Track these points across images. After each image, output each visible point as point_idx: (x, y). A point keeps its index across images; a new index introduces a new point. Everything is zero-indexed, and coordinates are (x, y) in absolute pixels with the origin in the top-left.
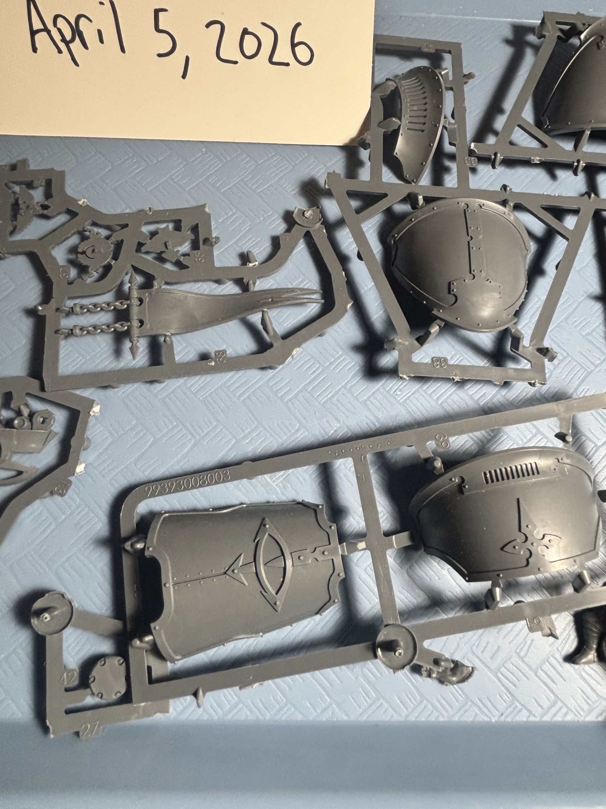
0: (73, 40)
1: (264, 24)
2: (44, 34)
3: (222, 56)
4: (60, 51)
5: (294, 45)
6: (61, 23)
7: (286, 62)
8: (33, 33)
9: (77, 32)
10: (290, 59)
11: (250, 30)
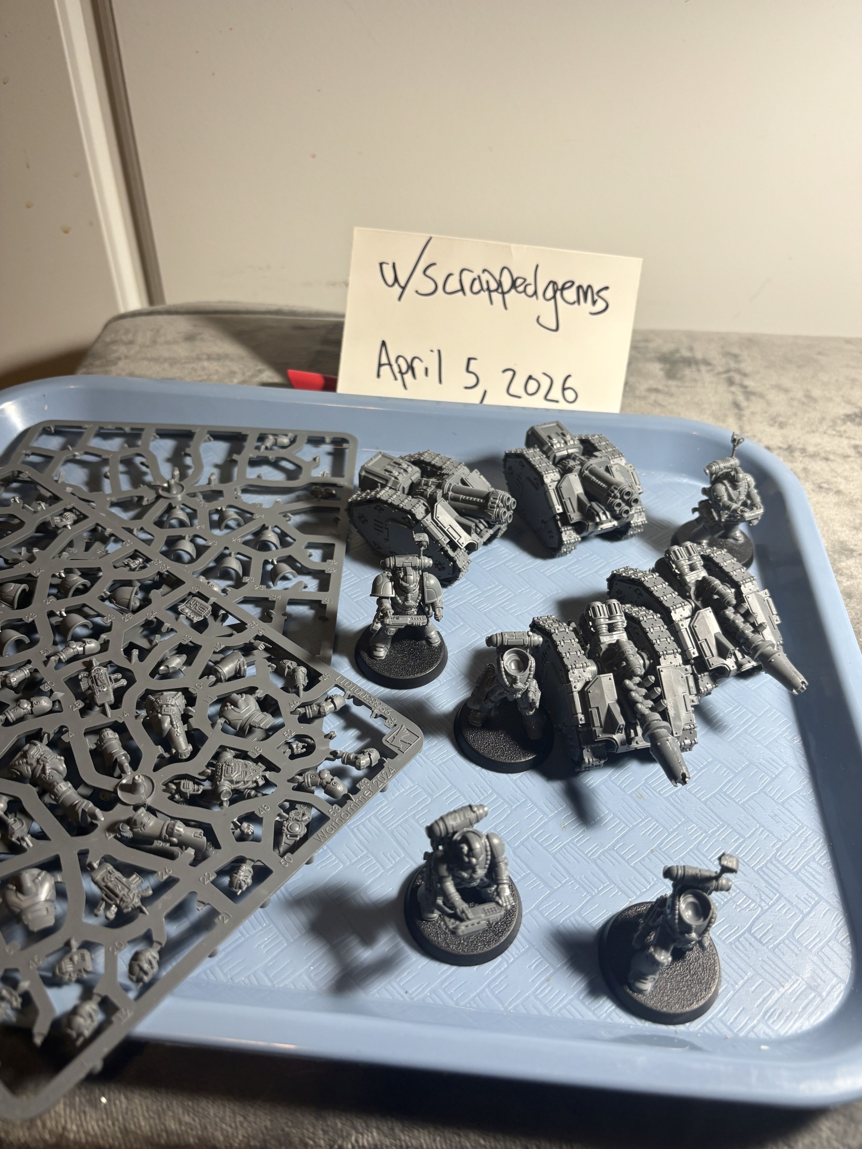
0: (407, 372)
1: (545, 374)
2: (387, 367)
3: (511, 391)
4: (396, 379)
5: (564, 389)
6: (401, 361)
7: (556, 399)
8: (380, 365)
9: (411, 367)
10: (559, 397)
11: (534, 376)
